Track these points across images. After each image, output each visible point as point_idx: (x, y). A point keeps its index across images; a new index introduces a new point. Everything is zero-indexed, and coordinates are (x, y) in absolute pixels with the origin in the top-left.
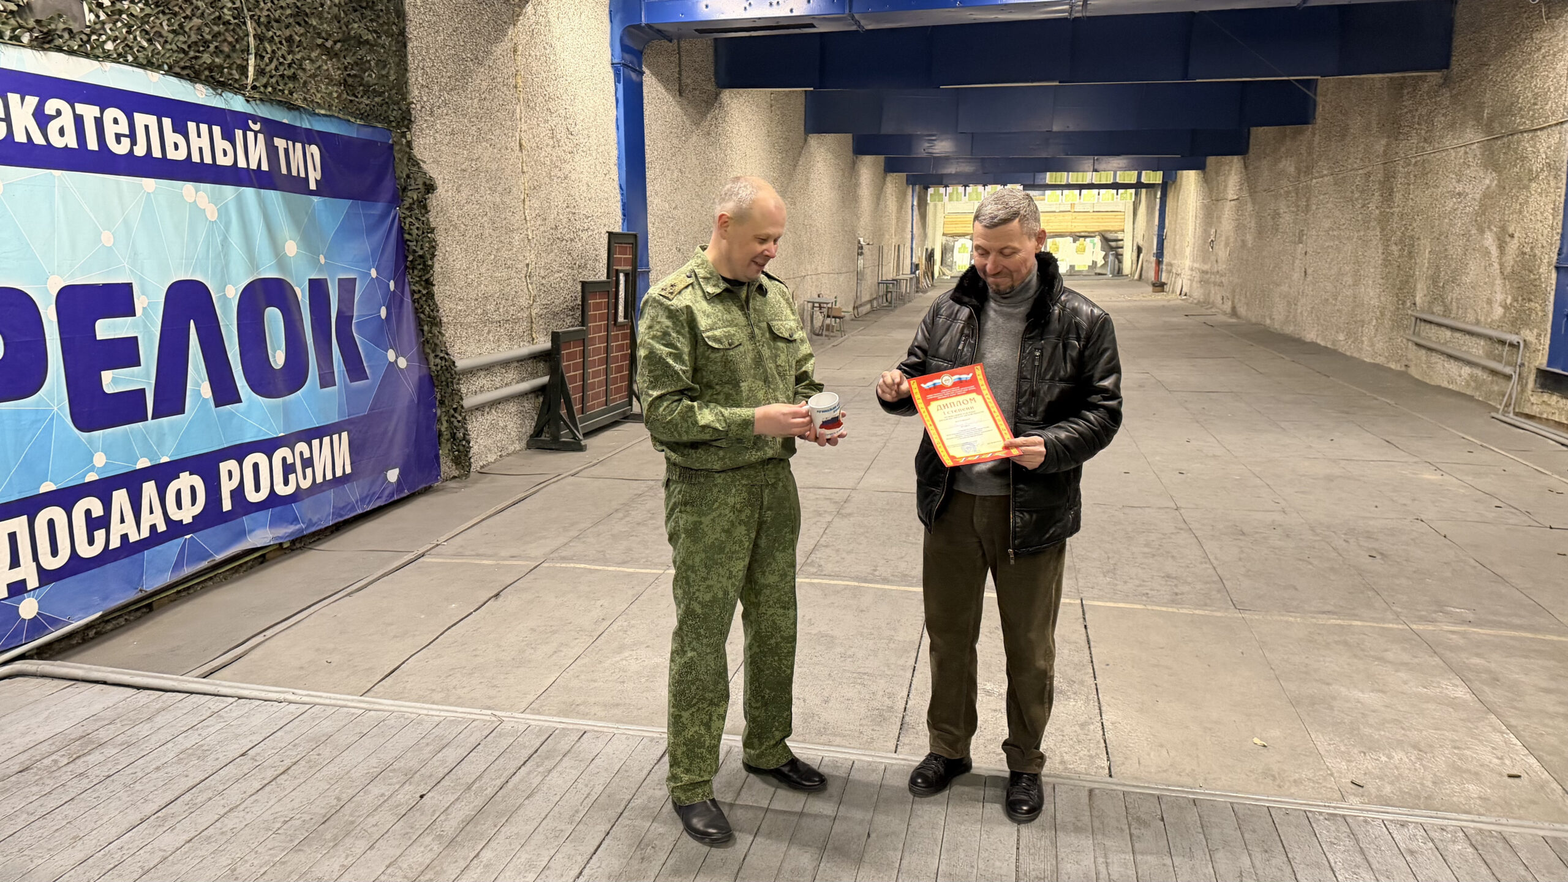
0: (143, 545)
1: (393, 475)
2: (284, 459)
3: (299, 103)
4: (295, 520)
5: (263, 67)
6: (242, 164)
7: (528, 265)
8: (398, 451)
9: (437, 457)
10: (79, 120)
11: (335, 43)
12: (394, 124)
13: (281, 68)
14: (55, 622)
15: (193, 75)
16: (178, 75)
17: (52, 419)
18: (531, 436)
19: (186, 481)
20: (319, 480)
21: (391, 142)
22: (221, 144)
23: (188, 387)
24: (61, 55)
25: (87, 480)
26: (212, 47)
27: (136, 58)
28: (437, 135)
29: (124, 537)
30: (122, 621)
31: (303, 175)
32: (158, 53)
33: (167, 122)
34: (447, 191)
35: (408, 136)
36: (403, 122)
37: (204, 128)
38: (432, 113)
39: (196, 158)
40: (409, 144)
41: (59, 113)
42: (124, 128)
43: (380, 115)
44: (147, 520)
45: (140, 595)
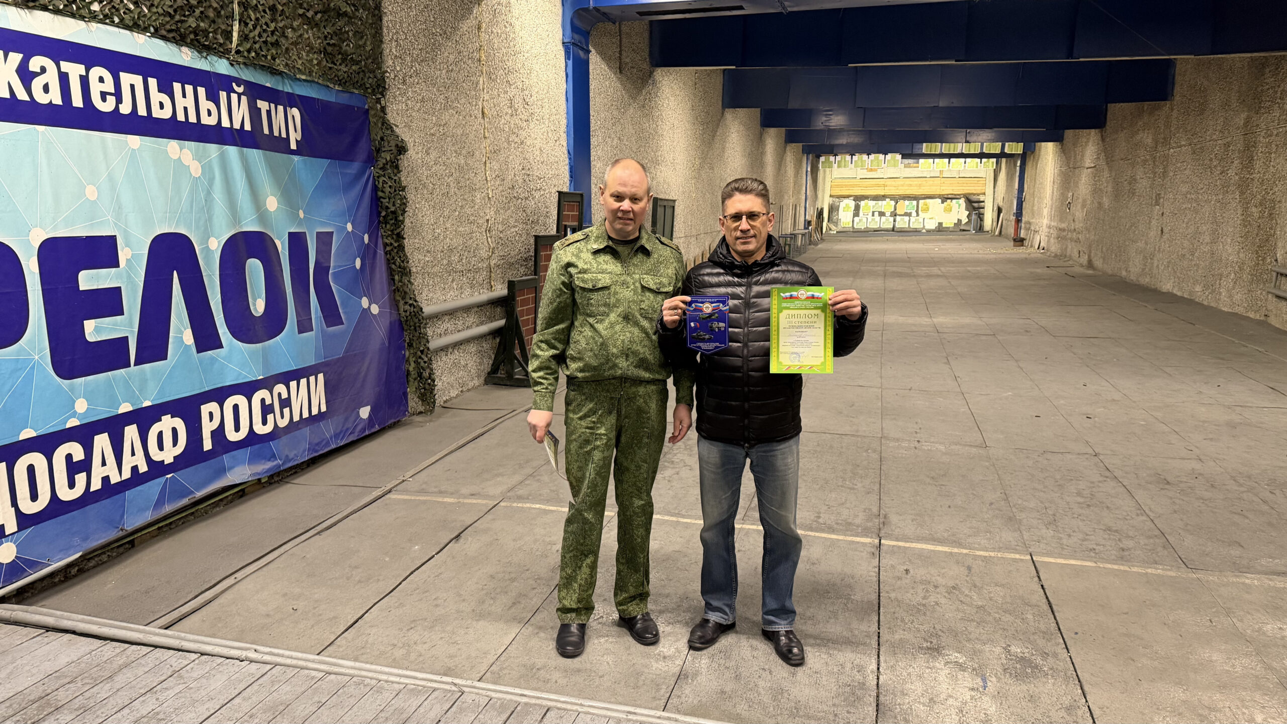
0: (124, 486)
1: (365, 412)
2: (263, 400)
3: (281, 68)
4: (273, 457)
5: (247, 32)
6: (226, 123)
7: (488, 221)
8: (370, 390)
9: (405, 394)
10: (64, 79)
11: (316, 13)
12: (369, 91)
13: (265, 35)
14: (34, 565)
15: (179, 38)
16: (164, 38)
17: (33, 368)
18: (489, 373)
19: (167, 423)
20: (296, 418)
21: (366, 107)
22: (206, 104)
23: (171, 334)
24: (46, 14)
25: (68, 425)
26: (197, 12)
27: (122, 20)
28: (409, 102)
29: (106, 479)
30: (104, 558)
31: (284, 135)
32: (145, 16)
33: (153, 82)
34: (417, 153)
35: (383, 102)
36: (378, 89)
37: (189, 88)
38: (404, 82)
39: (181, 117)
40: (383, 109)
41: (43, 70)
42: (109, 86)
43: (357, 82)
44: (128, 462)
45: (121, 534)
